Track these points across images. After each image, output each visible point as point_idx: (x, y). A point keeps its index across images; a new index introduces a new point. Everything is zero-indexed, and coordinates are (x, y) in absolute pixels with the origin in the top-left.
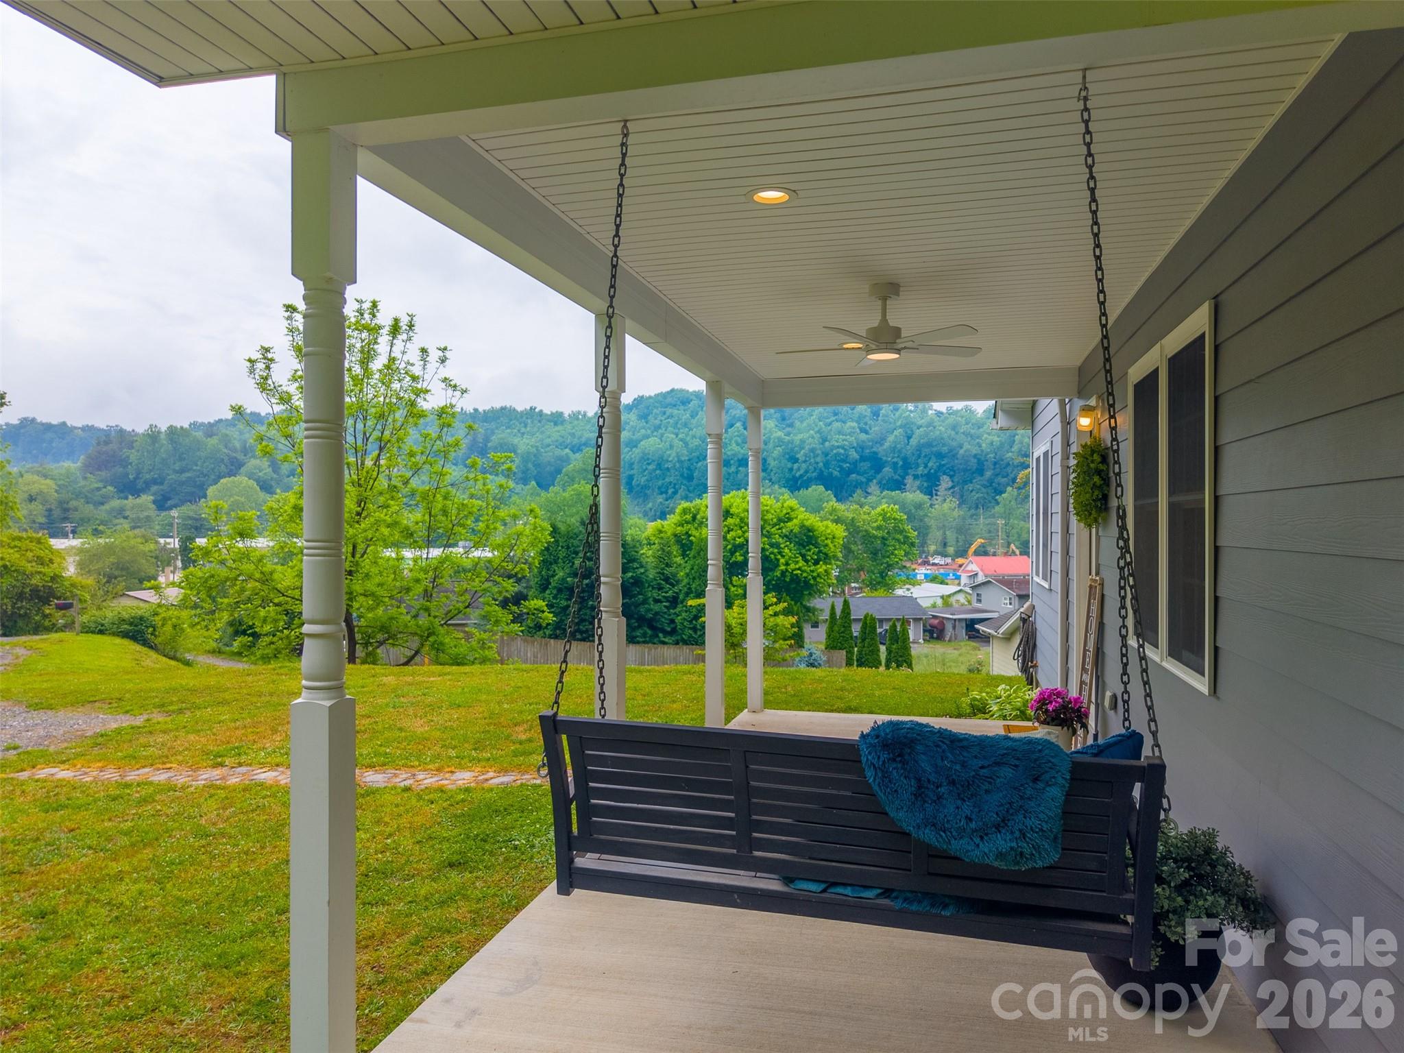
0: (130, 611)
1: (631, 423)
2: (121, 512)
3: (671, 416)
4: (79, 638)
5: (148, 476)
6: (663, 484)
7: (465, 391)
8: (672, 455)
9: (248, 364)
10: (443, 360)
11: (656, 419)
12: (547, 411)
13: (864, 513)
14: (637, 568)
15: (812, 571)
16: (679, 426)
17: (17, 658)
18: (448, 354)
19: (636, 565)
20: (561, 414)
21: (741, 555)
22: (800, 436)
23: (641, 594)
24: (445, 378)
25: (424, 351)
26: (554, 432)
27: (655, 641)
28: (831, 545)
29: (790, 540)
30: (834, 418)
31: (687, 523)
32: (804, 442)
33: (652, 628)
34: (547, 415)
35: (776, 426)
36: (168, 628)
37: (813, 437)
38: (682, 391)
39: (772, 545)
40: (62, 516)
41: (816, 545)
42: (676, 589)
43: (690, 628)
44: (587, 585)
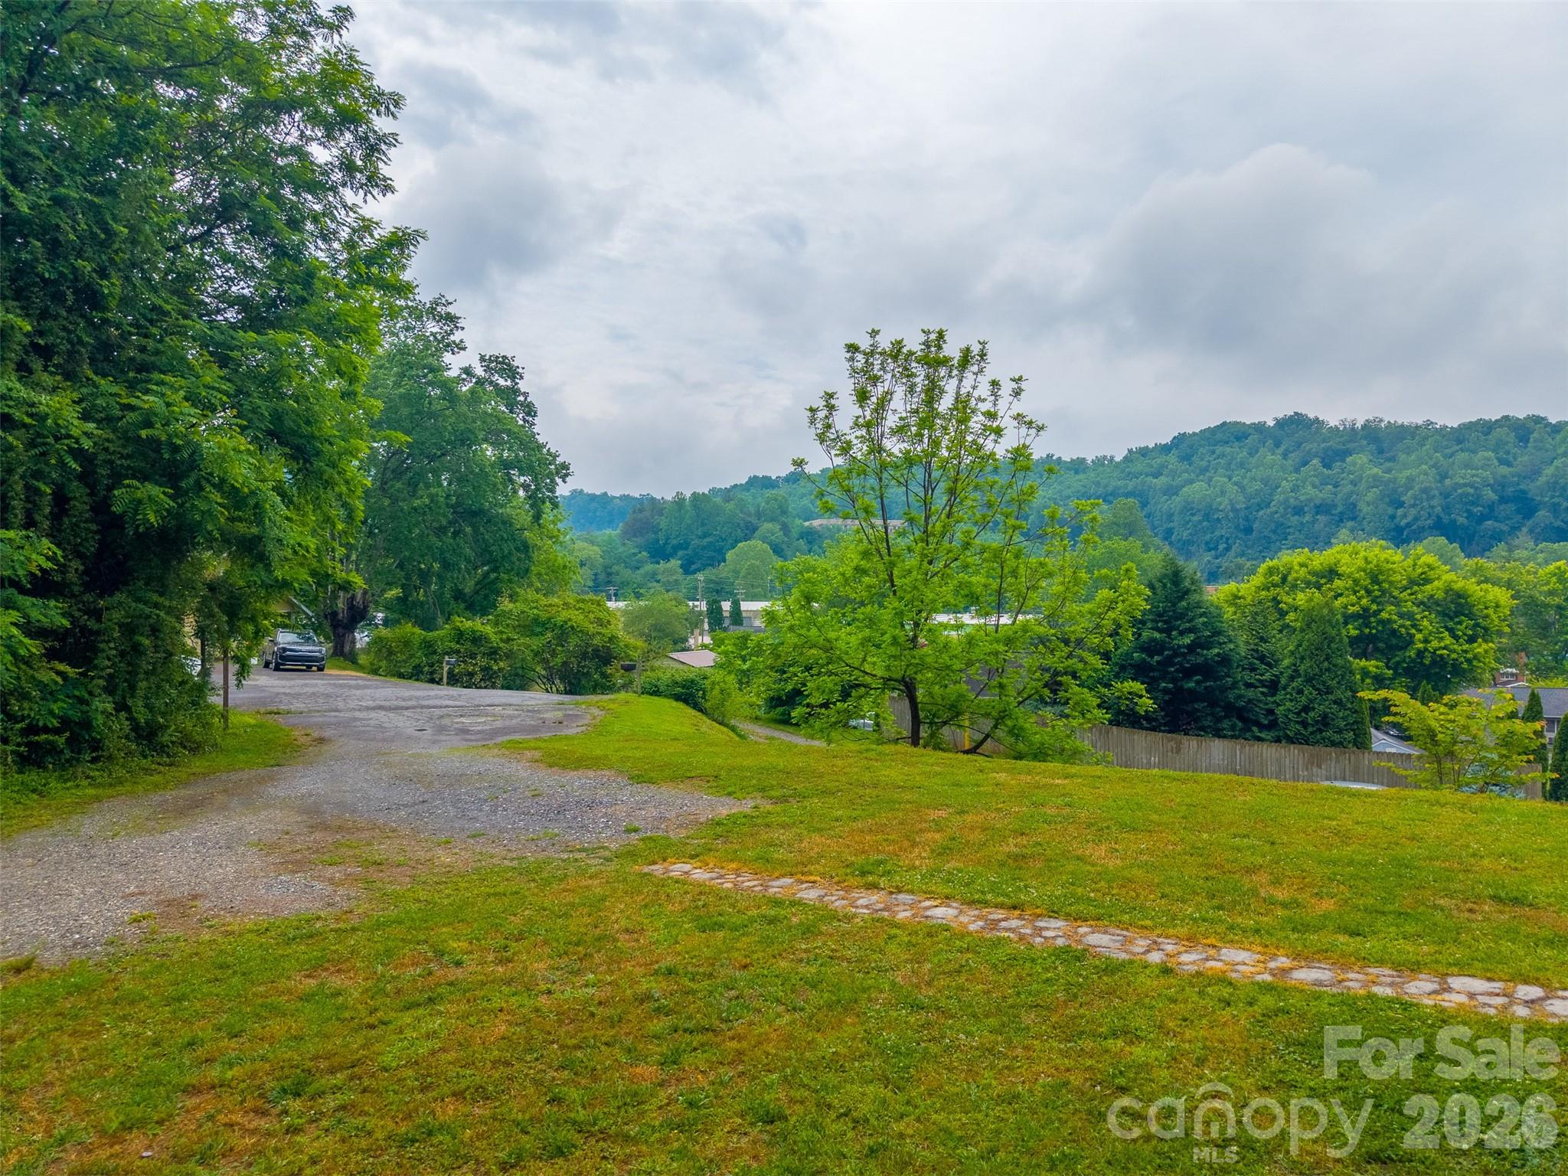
0: (682, 674)
1: (1170, 466)
2: (653, 577)
3: (1223, 455)
4: (641, 700)
5: (675, 542)
6: (1212, 539)
7: (1042, 428)
8: (1224, 503)
9: (809, 414)
10: (1017, 393)
11: (1202, 460)
12: (1066, 458)
13: (1528, 572)
14: (1225, 643)
15: (1466, 652)
16: (1233, 467)
17: (594, 718)
18: (1023, 385)
19: (1222, 639)
20: (1082, 461)
21: (1355, 628)
22: (1408, 473)
23: (1229, 676)
24: (1018, 415)
25: (995, 384)
26: (1076, 482)
27: (1248, 735)
28: (1494, 617)
29: (1428, 608)
30: (1458, 448)
31: (1275, 585)
32: (1413, 480)
33: (1241, 718)
34: (1066, 462)
35: (1371, 461)
36: (716, 692)
37: (1426, 474)
38: (1236, 423)
39: (1401, 616)
40: (607, 579)
41: (1470, 616)
42: (1275, 671)
43: (1298, 722)
44: (1158, 662)
